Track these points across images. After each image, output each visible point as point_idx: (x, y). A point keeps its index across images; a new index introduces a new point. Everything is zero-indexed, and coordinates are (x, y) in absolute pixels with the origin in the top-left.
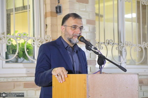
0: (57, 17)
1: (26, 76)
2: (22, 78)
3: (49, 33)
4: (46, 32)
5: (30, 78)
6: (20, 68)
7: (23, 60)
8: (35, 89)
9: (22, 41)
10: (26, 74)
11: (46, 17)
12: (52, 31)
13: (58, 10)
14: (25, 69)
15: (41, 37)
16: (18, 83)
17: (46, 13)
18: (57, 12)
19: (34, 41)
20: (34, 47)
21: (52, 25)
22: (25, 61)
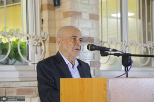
0: (55, 10)
1: (19, 80)
2: (15, 83)
3: (46, 30)
4: (42, 28)
5: (24, 83)
6: (12, 71)
7: (15, 62)
8: (30, 96)
9: (13, 39)
10: (19, 78)
11: (41, 10)
12: (49, 27)
13: (56, 3)
14: (18, 72)
15: (36, 34)
16: (10, 89)
17: (42, 6)
18: (55, 5)
19: (28, 39)
20: (28, 45)
21: (49, 20)
22: (18, 62)
